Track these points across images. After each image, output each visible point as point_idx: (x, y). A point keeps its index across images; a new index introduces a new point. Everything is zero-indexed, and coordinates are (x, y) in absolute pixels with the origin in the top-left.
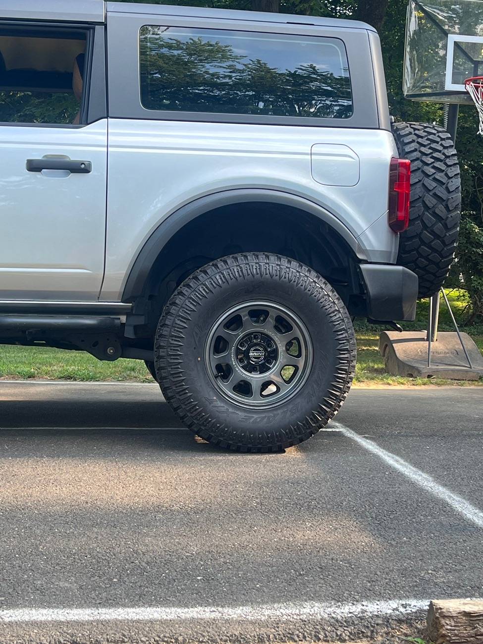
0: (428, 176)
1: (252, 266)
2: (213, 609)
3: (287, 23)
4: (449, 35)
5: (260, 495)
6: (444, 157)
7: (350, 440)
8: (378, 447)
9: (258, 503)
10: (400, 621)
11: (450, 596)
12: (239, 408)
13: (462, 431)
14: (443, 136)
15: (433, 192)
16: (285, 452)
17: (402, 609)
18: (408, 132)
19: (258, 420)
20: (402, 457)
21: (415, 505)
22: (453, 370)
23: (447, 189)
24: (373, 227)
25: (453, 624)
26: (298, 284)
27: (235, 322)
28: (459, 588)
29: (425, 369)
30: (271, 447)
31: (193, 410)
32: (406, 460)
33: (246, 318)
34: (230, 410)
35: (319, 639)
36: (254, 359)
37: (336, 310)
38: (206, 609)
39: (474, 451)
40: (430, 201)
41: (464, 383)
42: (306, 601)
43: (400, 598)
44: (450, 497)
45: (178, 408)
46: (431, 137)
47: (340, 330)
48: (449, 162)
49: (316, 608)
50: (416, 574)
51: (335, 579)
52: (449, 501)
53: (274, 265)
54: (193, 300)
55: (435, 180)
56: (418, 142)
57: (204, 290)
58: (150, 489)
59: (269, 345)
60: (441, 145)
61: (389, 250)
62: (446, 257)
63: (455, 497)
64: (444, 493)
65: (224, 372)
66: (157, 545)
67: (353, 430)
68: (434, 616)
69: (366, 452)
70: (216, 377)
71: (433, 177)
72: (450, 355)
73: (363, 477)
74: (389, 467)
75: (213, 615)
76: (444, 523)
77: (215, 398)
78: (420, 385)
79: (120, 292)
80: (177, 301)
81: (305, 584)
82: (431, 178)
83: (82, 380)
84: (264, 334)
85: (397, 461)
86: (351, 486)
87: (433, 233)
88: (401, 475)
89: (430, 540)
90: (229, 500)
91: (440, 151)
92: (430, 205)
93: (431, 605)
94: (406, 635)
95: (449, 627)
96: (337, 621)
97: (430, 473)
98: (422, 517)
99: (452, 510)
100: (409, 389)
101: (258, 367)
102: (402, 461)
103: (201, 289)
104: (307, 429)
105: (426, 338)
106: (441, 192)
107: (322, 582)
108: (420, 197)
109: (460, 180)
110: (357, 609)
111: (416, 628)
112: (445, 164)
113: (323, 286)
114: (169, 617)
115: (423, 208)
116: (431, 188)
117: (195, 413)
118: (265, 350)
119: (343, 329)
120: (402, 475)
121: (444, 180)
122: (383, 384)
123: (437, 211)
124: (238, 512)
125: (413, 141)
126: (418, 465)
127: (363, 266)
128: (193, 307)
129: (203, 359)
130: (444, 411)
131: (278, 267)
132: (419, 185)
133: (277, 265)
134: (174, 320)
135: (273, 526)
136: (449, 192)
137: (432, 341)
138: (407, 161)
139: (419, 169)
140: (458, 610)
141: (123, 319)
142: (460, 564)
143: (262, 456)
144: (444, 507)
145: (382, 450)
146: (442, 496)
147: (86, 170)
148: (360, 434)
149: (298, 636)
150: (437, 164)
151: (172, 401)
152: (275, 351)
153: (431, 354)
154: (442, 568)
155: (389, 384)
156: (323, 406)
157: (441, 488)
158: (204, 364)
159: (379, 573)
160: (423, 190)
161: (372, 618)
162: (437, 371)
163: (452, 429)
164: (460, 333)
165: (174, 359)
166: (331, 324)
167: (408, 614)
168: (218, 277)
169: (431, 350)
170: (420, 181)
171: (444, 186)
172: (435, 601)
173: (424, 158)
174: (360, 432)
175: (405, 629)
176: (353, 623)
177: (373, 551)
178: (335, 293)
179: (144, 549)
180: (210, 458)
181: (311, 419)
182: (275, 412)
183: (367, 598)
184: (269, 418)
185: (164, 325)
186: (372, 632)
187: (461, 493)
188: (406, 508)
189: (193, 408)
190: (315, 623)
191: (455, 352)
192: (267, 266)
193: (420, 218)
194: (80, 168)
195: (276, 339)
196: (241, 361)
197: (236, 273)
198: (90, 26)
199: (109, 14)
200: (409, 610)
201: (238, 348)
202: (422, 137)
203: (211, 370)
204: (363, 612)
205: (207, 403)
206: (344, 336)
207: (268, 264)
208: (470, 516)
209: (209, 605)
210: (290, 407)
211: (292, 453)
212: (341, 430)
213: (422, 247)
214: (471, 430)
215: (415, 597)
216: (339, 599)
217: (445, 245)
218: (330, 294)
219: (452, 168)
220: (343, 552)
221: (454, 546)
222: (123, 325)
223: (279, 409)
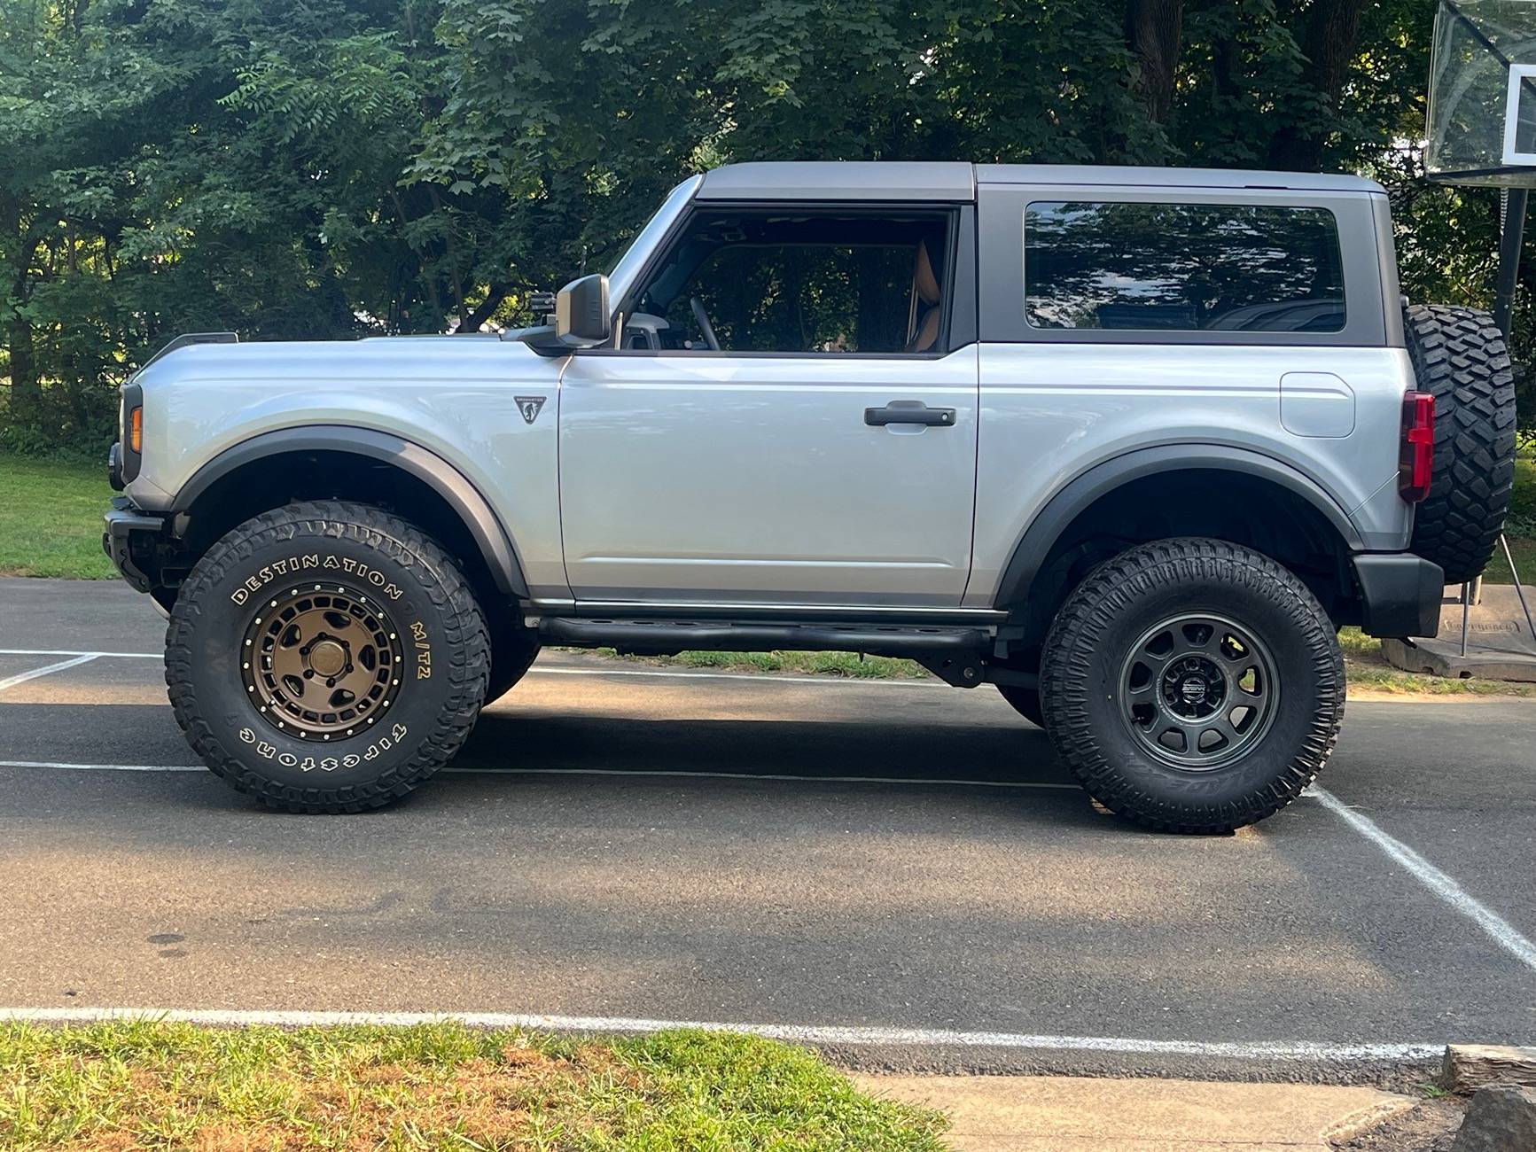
0: (1463, 404)
1: (1191, 562)
2: (1192, 1044)
3: (1247, 187)
4: (1511, 66)
5: (1215, 903)
6: (1489, 372)
7: (1331, 814)
8: (1375, 828)
9: (1214, 916)
10: (1411, 1067)
11: (1472, 1042)
12: (1170, 770)
13: (1511, 800)
14: (1488, 333)
15: (1471, 429)
16: (1233, 834)
17: (1412, 1054)
18: (1431, 329)
19: (1196, 787)
20: (1413, 847)
21: (1431, 925)
22: (1509, 664)
23: (1494, 424)
24: (1374, 501)
25: (1472, 1071)
26: (1258, 590)
27: (1162, 643)
28: (1483, 1034)
29: (1456, 660)
30: (1215, 827)
31: (1099, 770)
32: (1419, 854)
33: (1178, 636)
34: (1155, 772)
35: (1318, 1081)
36: (1189, 697)
37: (1316, 628)
38: (1184, 1043)
39: (1526, 839)
40: (1466, 442)
41: (1527, 691)
42: (1298, 1040)
43: (1411, 1043)
44: (1482, 914)
45: (1078, 766)
46: (1468, 338)
47: (1323, 658)
48: (1498, 381)
49: (1312, 1049)
50: (1431, 1015)
51: (1329, 1017)
52: (1480, 920)
53: (1223, 561)
54: (1103, 612)
55: (1474, 409)
56: (1448, 348)
57: (1119, 597)
58: (1061, 890)
59: (1213, 676)
60: (1486, 351)
61: (1399, 531)
62: (1489, 529)
63: (1489, 915)
64: (1473, 908)
65: (1145, 713)
66: (1103, 967)
67: (1336, 795)
68: (1451, 1063)
69: (1358, 837)
70: (1133, 722)
71: (1471, 405)
72: (1505, 631)
73: (1356, 880)
74: (1394, 864)
75: (1194, 1051)
76: (1471, 952)
77: (1132, 754)
78: (1446, 693)
79: (992, 595)
80: (1079, 613)
81: (1294, 1021)
82: (1467, 407)
83: (858, 676)
84: (1207, 660)
85: (1406, 854)
86: (1339, 893)
87: (1469, 492)
88: (1411, 878)
89: (1451, 975)
90: (1174, 909)
91: (1482, 363)
92: (1465, 450)
93: (1448, 1050)
94: (1418, 1082)
95: (1467, 1075)
96: (1337, 1063)
97: (1455, 875)
98: (1441, 943)
99: (1483, 933)
100: (1428, 701)
101: (1195, 709)
102: (1413, 854)
103: (1114, 597)
104: (1269, 801)
105: (1459, 597)
106: (1484, 429)
107: (1315, 1019)
108: (1449, 438)
109: (1514, 408)
110: (1360, 1051)
111: (1430, 1075)
112: (1492, 383)
113: (1297, 592)
114: (1145, 1050)
115: (1454, 455)
116: (1467, 423)
117: (1103, 775)
118: (1207, 683)
119: (1327, 656)
120: (1414, 877)
121: (1489, 410)
122: (1378, 690)
123: (1476, 459)
124: (1190, 927)
125: (1440, 345)
126: (1438, 862)
127: (1358, 560)
128: (1103, 623)
129: (1115, 697)
130: (1485, 756)
131: (1230, 564)
132: (1447, 419)
133: (1229, 561)
134: (1075, 641)
135: (1241, 949)
136: (1497, 429)
137: (1472, 603)
138: (1429, 397)
139: (1448, 392)
140: (1478, 1056)
141: (993, 630)
142: (1488, 1005)
143: (1203, 840)
144: (1473, 929)
145: (1382, 833)
146: (1470, 913)
147: (949, 423)
148: (1347, 803)
149: (1294, 1077)
150: (1479, 385)
151: (1069, 755)
152: (1222, 686)
153: (1469, 630)
154: (1464, 1010)
155: (1390, 691)
156: (1295, 770)
157: (1469, 900)
158: (1117, 704)
159: (1384, 1012)
160: (1455, 426)
161: (1378, 1061)
162: (1479, 665)
163: (1496, 796)
164: (1521, 587)
165: (1073, 696)
166: (1308, 649)
167: (1420, 1059)
168: (1139, 579)
169: (1468, 622)
170: (1449, 412)
171: (1489, 420)
172: (1452, 1046)
173: (1457, 375)
174: (1346, 800)
175: (1416, 1075)
176: (1356, 1066)
177: (1376, 985)
178: (1316, 602)
179: (1088, 971)
180: (1127, 841)
181: (1276, 787)
182: (1221, 776)
183: (1371, 1040)
184: (1212, 784)
185: (1059, 646)
186: (1379, 1076)
187: (1499, 909)
188: (1419, 928)
189: (1100, 767)
190: (1312, 1065)
191: (1513, 626)
192: (1213, 562)
193: (1450, 469)
194: (938, 420)
195: (1223, 667)
196: (1170, 697)
197: (1167, 574)
198: (954, 206)
199: (981, 187)
200: (1421, 1055)
201: (1165, 681)
202: (1454, 338)
203: (1127, 712)
204: (1367, 1054)
205: (1121, 760)
206: (1328, 666)
207: (1214, 559)
208: (1506, 943)
209: (1185, 1039)
210: (1245, 768)
211: (1245, 837)
212: (1315, 794)
213: (1452, 513)
214: (1527, 798)
215: (1430, 1041)
216: (1339, 1040)
217: (1489, 510)
218: (1308, 603)
219: (1502, 390)
220: (1338, 985)
221: (1481, 984)
222: (993, 639)
223: (1227, 771)
